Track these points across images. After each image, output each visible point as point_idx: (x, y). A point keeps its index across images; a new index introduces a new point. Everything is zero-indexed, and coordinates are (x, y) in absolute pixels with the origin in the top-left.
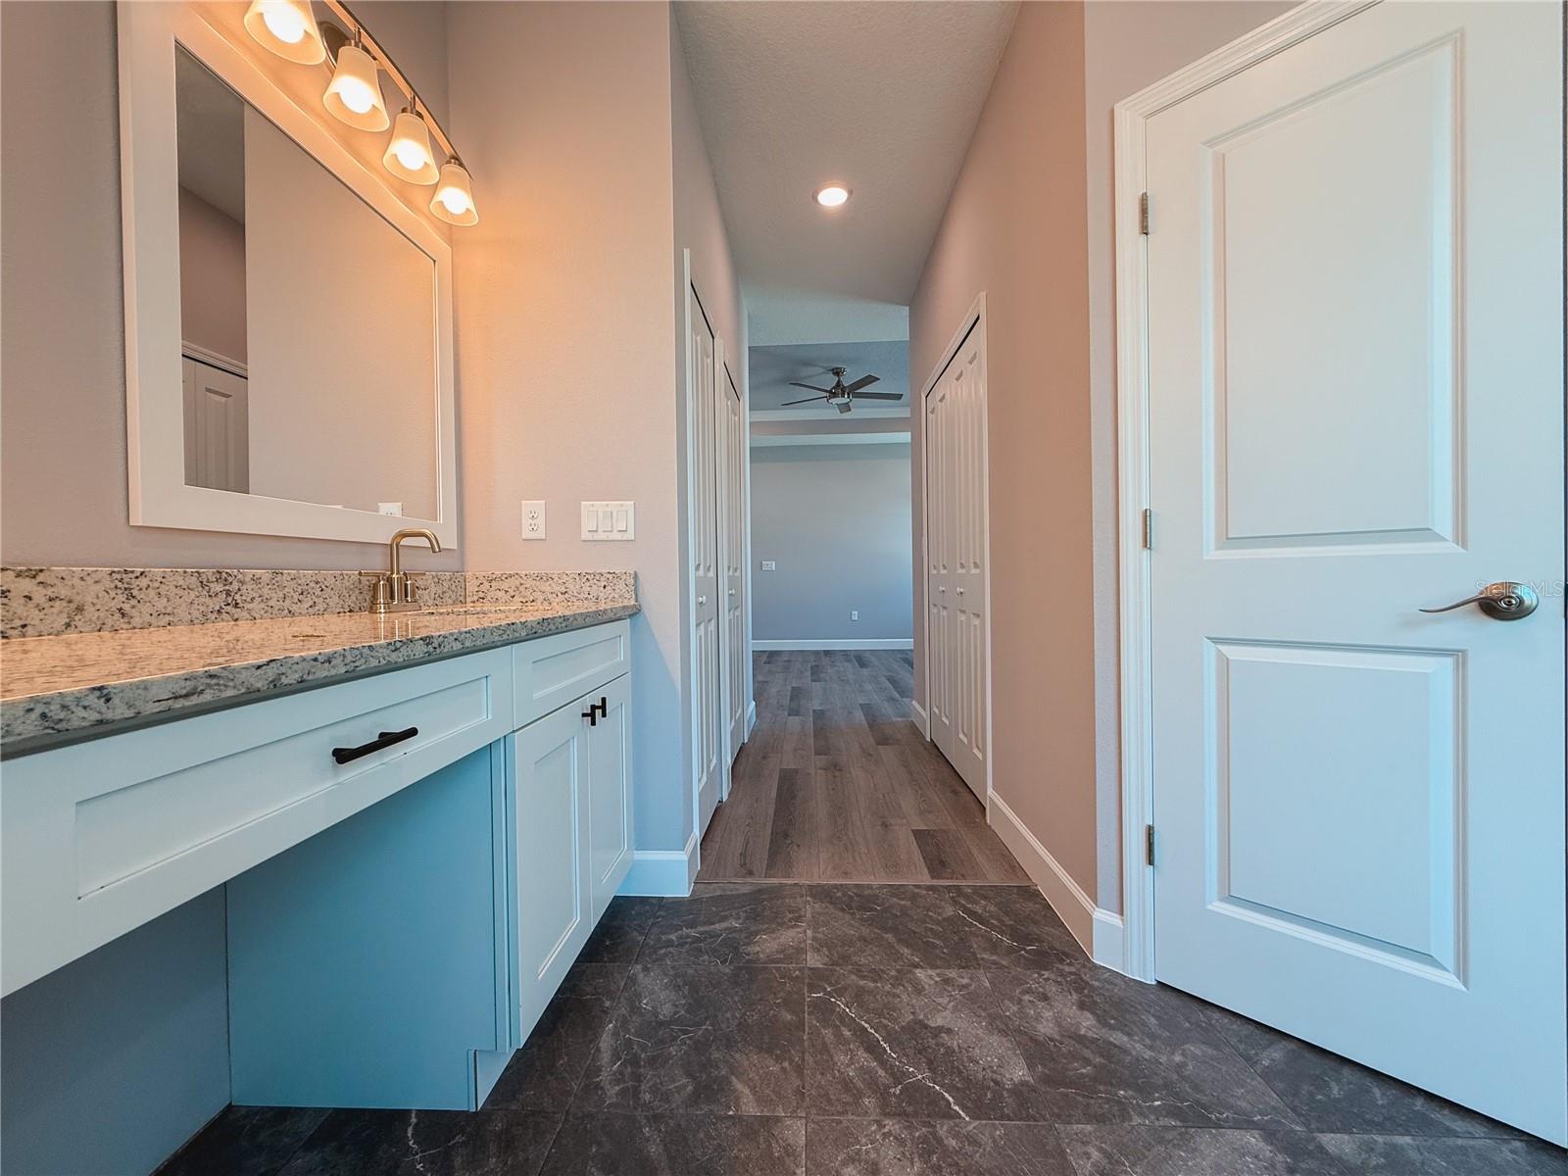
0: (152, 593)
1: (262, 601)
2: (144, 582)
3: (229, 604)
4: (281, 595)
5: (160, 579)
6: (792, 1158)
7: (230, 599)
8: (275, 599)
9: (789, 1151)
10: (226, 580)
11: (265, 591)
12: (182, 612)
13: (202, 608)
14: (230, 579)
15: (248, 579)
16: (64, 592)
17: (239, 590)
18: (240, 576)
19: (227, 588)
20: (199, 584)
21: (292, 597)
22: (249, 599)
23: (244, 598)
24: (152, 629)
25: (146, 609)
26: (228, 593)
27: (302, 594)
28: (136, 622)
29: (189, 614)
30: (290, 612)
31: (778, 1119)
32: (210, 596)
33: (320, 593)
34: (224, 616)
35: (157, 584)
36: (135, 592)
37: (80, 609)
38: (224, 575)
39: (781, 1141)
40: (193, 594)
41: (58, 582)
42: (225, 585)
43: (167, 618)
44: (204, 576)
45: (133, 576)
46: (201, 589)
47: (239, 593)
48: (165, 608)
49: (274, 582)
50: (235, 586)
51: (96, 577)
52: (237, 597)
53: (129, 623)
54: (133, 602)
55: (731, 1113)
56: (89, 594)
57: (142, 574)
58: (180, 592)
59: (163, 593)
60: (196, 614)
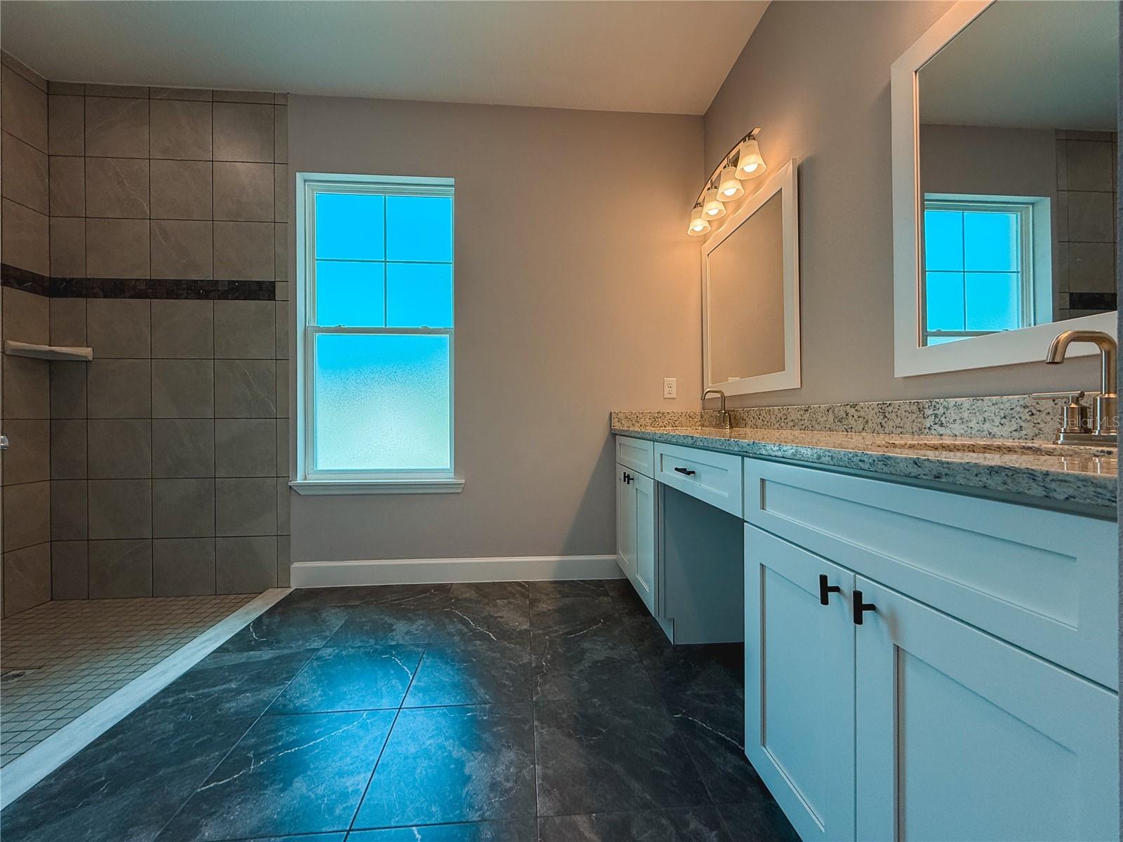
0: (894, 414)
1: (963, 422)
2: (890, 409)
3: (936, 424)
4: (981, 418)
5: (898, 407)
6: (545, 788)
7: (937, 420)
8: (975, 421)
9: (548, 793)
10: (935, 406)
11: (966, 415)
12: (908, 427)
13: (919, 425)
14: (938, 406)
15: (951, 405)
16: (862, 414)
17: (944, 413)
18: (945, 403)
19: (935, 412)
20: (918, 410)
21: (993, 421)
22: (951, 421)
23: (948, 419)
24: (893, 435)
25: (891, 423)
26: (936, 416)
27: (1005, 417)
28: (887, 430)
29: (912, 428)
30: (990, 434)
31: (558, 814)
32: (924, 418)
33: (1029, 418)
34: (933, 432)
35: (896, 410)
36: (887, 415)
37: (867, 422)
38: (933, 403)
39: (554, 798)
40: (914, 416)
41: (861, 409)
42: (934, 410)
43: (900, 430)
44: (921, 404)
45: (886, 406)
46: (919, 413)
47: (944, 416)
48: (900, 424)
49: (974, 407)
50: (941, 410)
51: (873, 406)
52: (943, 419)
53: (884, 430)
54: (886, 419)
55: (594, 815)
56: (871, 415)
57: (890, 404)
58: (908, 415)
59: (899, 415)
60: (915, 429)
